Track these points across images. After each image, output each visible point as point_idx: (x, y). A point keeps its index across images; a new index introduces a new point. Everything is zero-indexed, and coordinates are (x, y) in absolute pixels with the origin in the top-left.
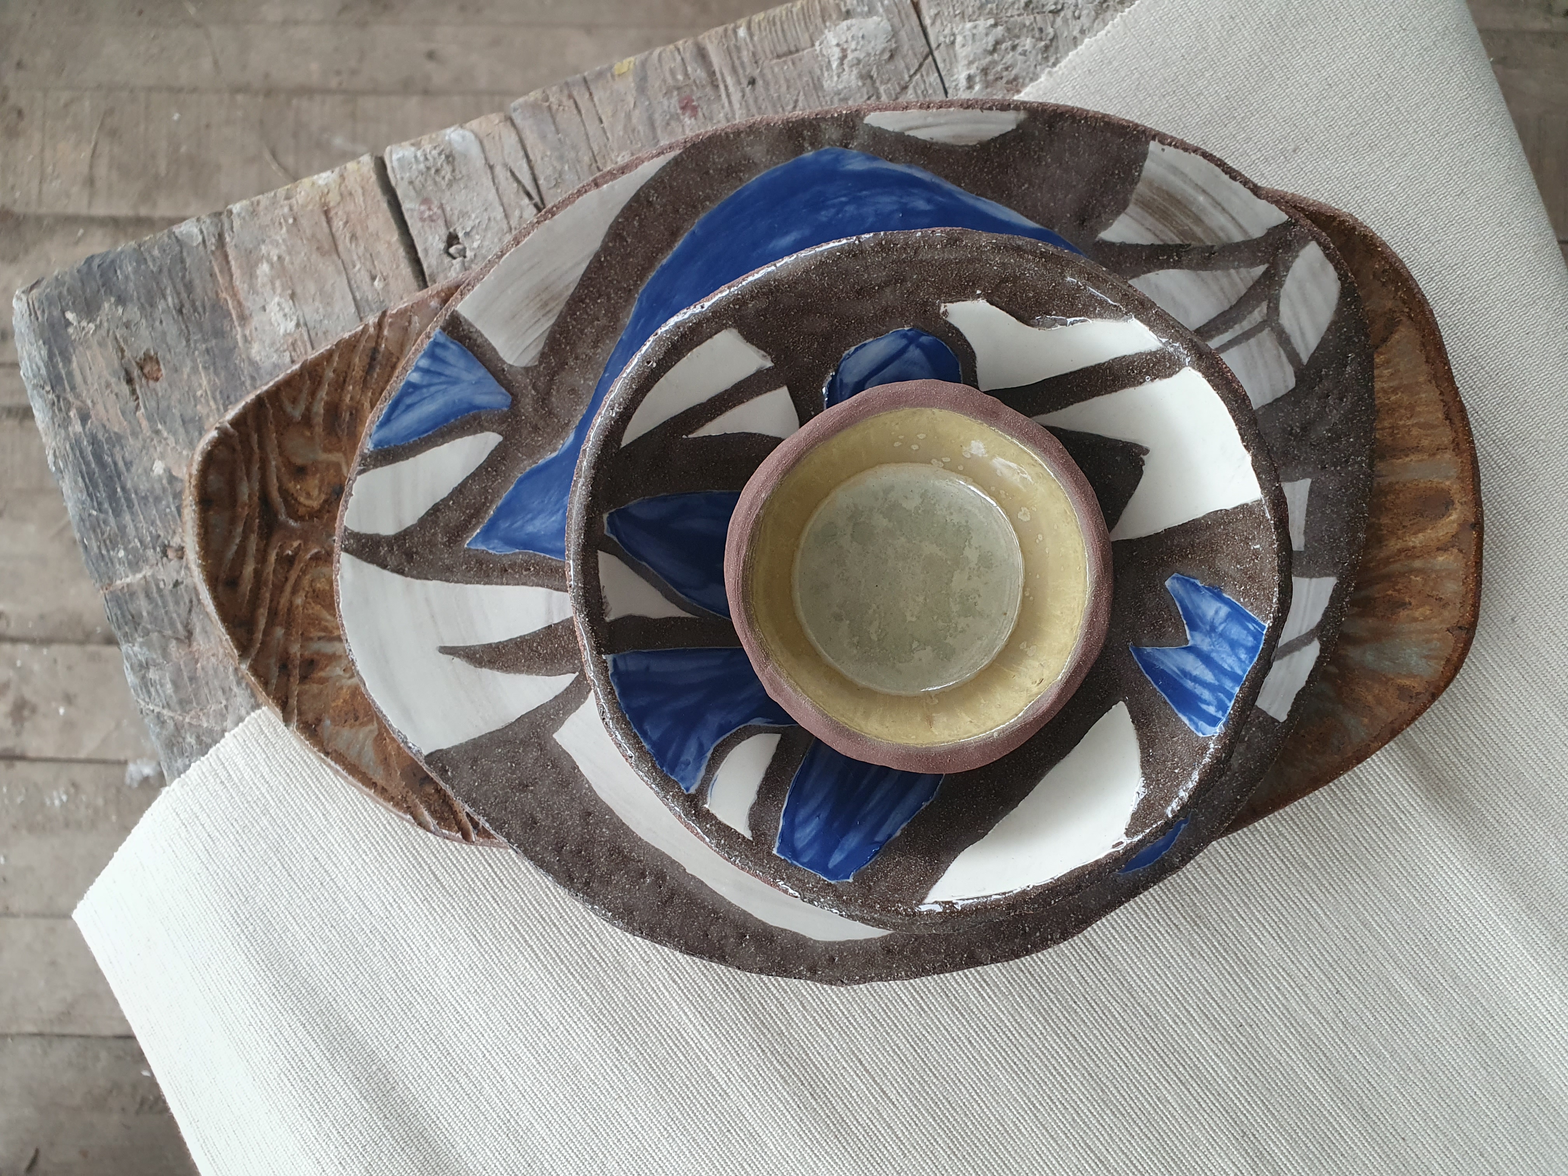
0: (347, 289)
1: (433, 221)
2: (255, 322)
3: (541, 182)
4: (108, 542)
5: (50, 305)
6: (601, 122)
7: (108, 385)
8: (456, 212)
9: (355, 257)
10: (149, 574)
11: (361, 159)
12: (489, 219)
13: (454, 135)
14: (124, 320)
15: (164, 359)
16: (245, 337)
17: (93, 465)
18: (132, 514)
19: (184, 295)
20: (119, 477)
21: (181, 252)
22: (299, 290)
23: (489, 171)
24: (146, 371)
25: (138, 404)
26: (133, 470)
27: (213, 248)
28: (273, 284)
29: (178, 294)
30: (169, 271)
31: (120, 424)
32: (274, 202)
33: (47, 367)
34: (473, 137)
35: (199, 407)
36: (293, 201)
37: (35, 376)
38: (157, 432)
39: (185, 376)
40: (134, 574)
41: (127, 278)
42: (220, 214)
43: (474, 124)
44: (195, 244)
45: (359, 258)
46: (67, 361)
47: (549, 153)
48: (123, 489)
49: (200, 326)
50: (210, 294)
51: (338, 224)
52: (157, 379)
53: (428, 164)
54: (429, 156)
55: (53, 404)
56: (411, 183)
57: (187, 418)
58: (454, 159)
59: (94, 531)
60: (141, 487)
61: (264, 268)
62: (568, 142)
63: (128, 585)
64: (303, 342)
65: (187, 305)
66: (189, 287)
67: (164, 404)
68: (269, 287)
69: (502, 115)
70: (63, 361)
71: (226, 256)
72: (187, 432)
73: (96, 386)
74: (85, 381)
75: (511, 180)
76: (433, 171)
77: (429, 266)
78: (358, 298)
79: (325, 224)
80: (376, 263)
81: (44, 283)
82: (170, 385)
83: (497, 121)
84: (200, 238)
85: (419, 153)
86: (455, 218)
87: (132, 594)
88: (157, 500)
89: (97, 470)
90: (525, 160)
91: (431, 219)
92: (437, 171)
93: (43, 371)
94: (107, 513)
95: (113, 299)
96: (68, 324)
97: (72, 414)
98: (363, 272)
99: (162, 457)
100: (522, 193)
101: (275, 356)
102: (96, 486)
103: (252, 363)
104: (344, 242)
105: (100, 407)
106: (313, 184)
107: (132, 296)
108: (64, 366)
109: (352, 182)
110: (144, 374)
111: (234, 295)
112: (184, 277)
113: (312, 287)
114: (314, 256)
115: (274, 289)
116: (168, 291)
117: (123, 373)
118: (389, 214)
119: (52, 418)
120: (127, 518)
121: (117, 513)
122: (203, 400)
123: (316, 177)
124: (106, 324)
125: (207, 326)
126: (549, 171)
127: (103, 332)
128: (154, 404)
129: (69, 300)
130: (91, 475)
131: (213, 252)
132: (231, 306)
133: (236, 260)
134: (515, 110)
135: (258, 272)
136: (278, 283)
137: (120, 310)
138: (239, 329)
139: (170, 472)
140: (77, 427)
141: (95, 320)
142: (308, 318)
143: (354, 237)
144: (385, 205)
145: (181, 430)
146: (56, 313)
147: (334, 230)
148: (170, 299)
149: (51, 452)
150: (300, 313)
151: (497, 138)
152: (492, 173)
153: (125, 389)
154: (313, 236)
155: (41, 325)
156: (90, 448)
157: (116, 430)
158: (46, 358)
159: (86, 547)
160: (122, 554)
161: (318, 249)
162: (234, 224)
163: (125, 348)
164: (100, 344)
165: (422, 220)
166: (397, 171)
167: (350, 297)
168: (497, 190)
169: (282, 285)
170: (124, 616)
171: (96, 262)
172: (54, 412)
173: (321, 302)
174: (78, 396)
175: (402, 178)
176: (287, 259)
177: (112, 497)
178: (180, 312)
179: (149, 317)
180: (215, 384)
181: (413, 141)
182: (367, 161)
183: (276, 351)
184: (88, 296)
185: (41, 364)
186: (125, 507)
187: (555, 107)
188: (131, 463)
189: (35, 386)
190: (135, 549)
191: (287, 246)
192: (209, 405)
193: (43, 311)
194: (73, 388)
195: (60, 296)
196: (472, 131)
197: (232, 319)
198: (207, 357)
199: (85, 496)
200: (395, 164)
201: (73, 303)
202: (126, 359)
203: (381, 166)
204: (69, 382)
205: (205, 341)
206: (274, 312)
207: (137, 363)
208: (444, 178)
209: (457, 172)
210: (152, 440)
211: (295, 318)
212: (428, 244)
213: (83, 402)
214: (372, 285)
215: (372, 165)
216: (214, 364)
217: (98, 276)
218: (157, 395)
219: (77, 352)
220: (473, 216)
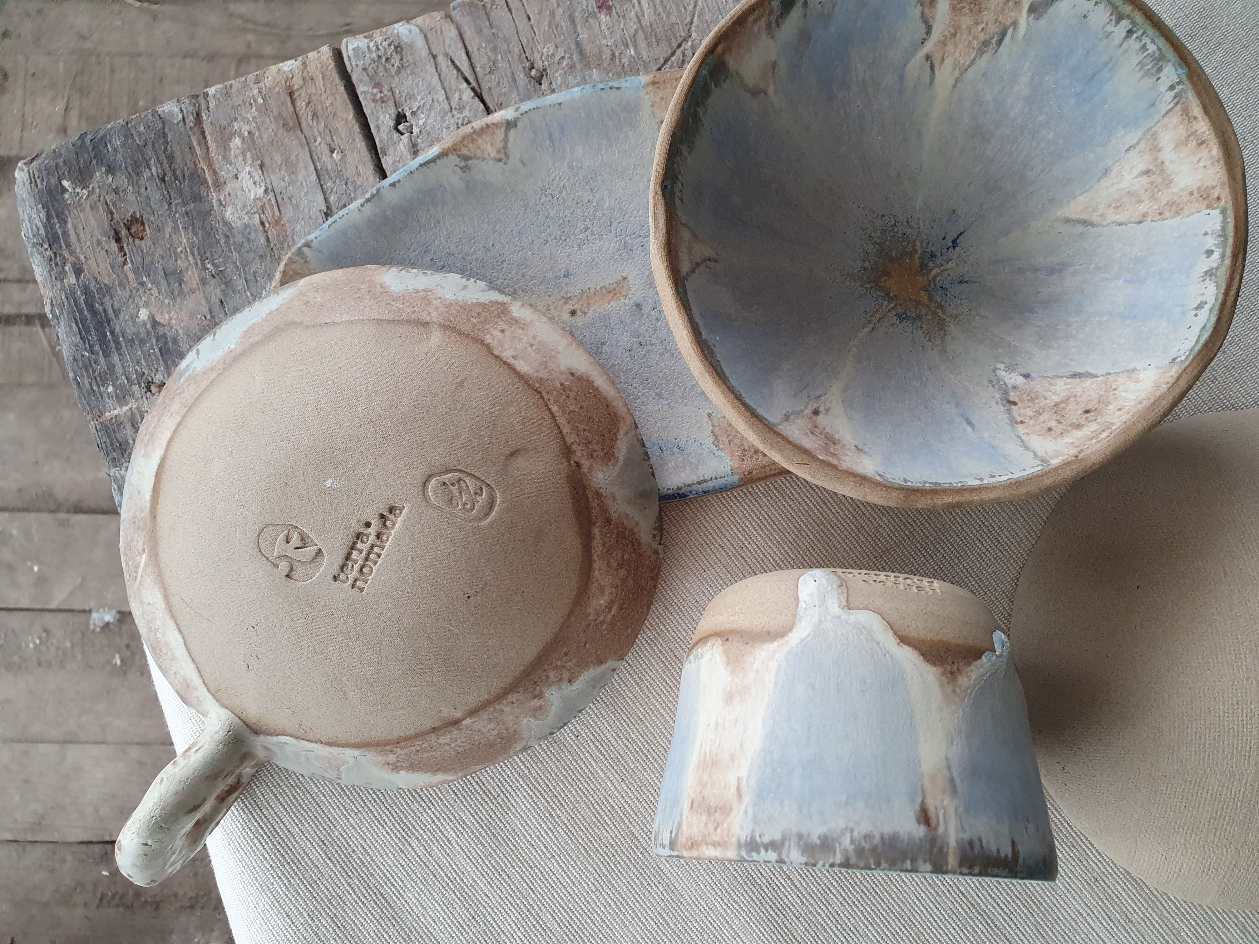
0: (310, 160)
1: (383, 102)
2: (228, 188)
3: (478, 69)
4: (98, 379)
5: (48, 174)
6: (529, 19)
7: (99, 243)
8: (404, 94)
9: (316, 133)
10: (134, 406)
11: (320, 49)
12: (433, 101)
13: (401, 29)
14: (114, 187)
15: (149, 220)
16: (220, 200)
17: (86, 313)
18: (120, 354)
19: (166, 166)
20: (109, 321)
21: (164, 128)
22: (267, 161)
23: (432, 60)
24: (132, 231)
25: (126, 259)
26: (121, 316)
27: (192, 125)
28: (245, 156)
29: (161, 164)
30: (153, 144)
31: (110, 276)
32: (245, 85)
33: (45, 227)
34: (418, 32)
35: (179, 262)
36: (262, 85)
37: (34, 235)
38: (142, 284)
39: (167, 236)
40: (121, 407)
41: (115, 150)
42: (198, 96)
43: (419, 20)
44: (175, 122)
45: (320, 133)
46: (63, 222)
47: (484, 45)
48: (112, 333)
49: (180, 192)
50: (189, 164)
51: (301, 104)
52: (142, 239)
53: (379, 53)
54: (380, 46)
55: (51, 259)
56: (365, 69)
57: (168, 272)
58: (402, 50)
59: (86, 369)
60: (128, 331)
61: (237, 142)
62: (500, 34)
63: (116, 416)
64: (271, 206)
65: (169, 174)
66: (171, 158)
67: (148, 260)
68: (241, 158)
69: (443, 12)
70: (59, 222)
71: (203, 132)
72: (168, 283)
73: (88, 243)
74: (79, 241)
75: (452, 67)
76: (384, 59)
77: (381, 141)
78: (319, 168)
79: (289, 104)
80: (334, 137)
81: (44, 155)
82: (154, 244)
83: (438, 18)
84: (180, 117)
85: (372, 44)
86: (403, 99)
87: (119, 424)
88: (142, 342)
89: (88, 317)
90: (463, 51)
91: (383, 100)
92: (387, 59)
93: (42, 231)
94: (98, 354)
95: (103, 169)
96: (64, 190)
97: (67, 268)
98: (323, 145)
99: (147, 305)
100: (461, 78)
101: (247, 218)
102: (88, 331)
103: (226, 224)
104: (306, 119)
105: (92, 262)
106: (279, 70)
107: (120, 166)
108: (60, 227)
109: (312, 68)
110: (130, 234)
111: (210, 165)
112: (166, 148)
113: (278, 159)
114: (280, 131)
115: (245, 160)
116: (152, 162)
117: (113, 232)
118: (346, 96)
119: (50, 272)
120: (116, 358)
121: (107, 355)
122: (183, 256)
123: (281, 64)
124: (97, 191)
125: (186, 191)
126: (484, 60)
127: (95, 197)
128: (139, 259)
129: (65, 170)
130: (84, 321)
131: (191, 127)
132: (207, 176)
133: (212, 135)
134: (454, 9)
135: (232, 145)
136: (248, 155)
137: (110, 178)
138: (214, 194)
139: (153, 317)
140: (72, 280)
141: (88, 187)
142: (275, 185)
143: (315, 115)
144: (342, 89)
145: (163, 282)
146: (53, 181)
147: (298, 109)
148: (154, 169)
149: (49, 301)
150: (268, 181)
151: (439, 32)
152: (435, 63)
153: (114, 246)
154: (280, 114)
155: (40, 192)
156: (83, 297)
157: (106, 282)
158: (45, 221)
159: (78, 384)
160: (111, 389)
161: (284, 125)
162: (210, 105)
163: (114, 211)
164: (92, 208)
165: (374, 101)
166: (353, 59)
167: (312, 167)
168: (439, 75)
169: (252, 157)
170: (112, 444)
171: (89, 137)
172: (51, 266)
173: (287, 171)
174: (72, 253)
175: (357, 66)
176: (257, 134)
177: (102, 339)
178: (163, 180)
179: (136, 184)
180: (193, 242)
181: (365, 34)
182: (326, 51)
183: (247, 214)
184: (82, 167)
185: (40, 225)
186: (114, 349)
187: (489, 6)
188: (119, 310)
189: (35, 245)
190: (122, 385)
191: (257, 123)
192: (188, 260)
193: (42, 180)
194: (68, 246)
195: (57, 166)
196: (417, 26)
197: (208, 186)
198: (186, 219)
199: (78, 339)
200: (351, 53)
201: (69, 172)
202: (115, 221)
203: (338, 55)
204: (64, 240)
205: (185, 204)
206: (245, 181)
207: (124, 223)
208: (393, 65)
209: (405, 60)
210: (138, 290)
211: (263, 184)
212: (380, 122)
213: (78, 258)
214: (331, 156)
215: (331, 55)
216: (193, 224)
217: (90, 150)
218: (142, 252)
219: (72, 214)
220: (419, 98)
